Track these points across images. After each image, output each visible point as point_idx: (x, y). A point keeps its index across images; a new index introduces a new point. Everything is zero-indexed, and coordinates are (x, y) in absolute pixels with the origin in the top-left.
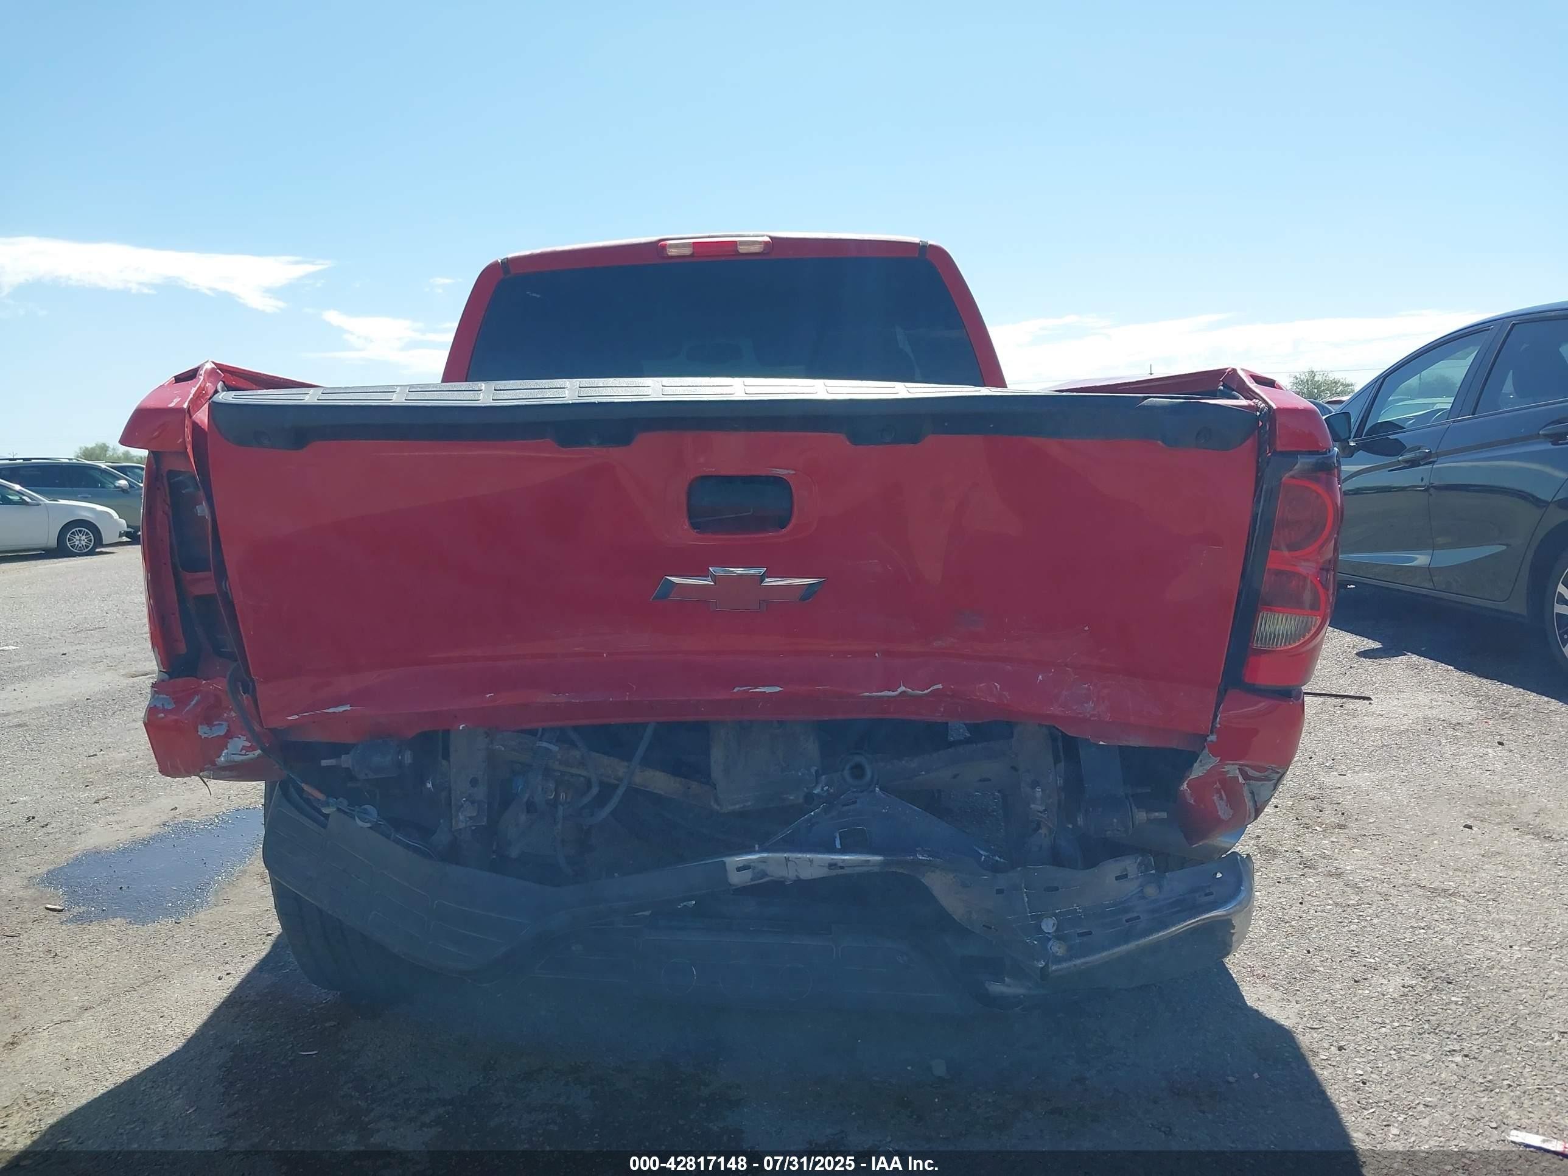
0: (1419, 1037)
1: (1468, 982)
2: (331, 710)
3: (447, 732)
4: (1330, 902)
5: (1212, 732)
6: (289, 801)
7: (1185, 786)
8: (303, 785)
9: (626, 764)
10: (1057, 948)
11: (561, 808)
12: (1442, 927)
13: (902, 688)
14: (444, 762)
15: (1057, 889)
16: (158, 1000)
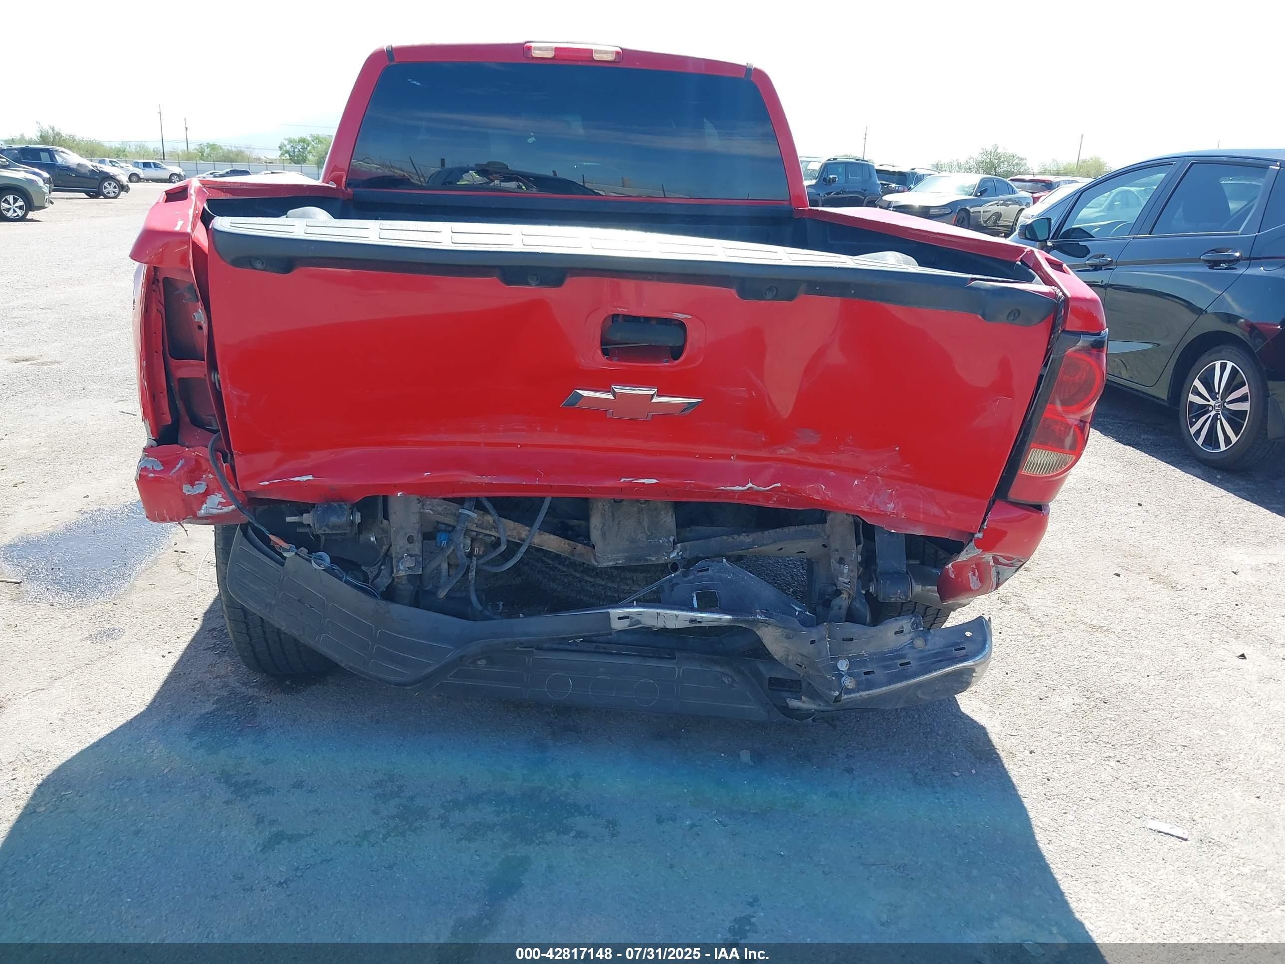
0: (1085, 745)
1: (1118, 703)
2: (296, 479)
3: (385, 499)
4: (1021, 633)
5: (979, 531)
6: (248, 539)
7: (950, 565)
8: (270, 536)
9: (527, 528)
10: (849, 683)
11: (474, 558)
12: (1099, 657)
13: (750, 485)
14: (385, 522)
15: (852, 639)
16: (116, 673)
